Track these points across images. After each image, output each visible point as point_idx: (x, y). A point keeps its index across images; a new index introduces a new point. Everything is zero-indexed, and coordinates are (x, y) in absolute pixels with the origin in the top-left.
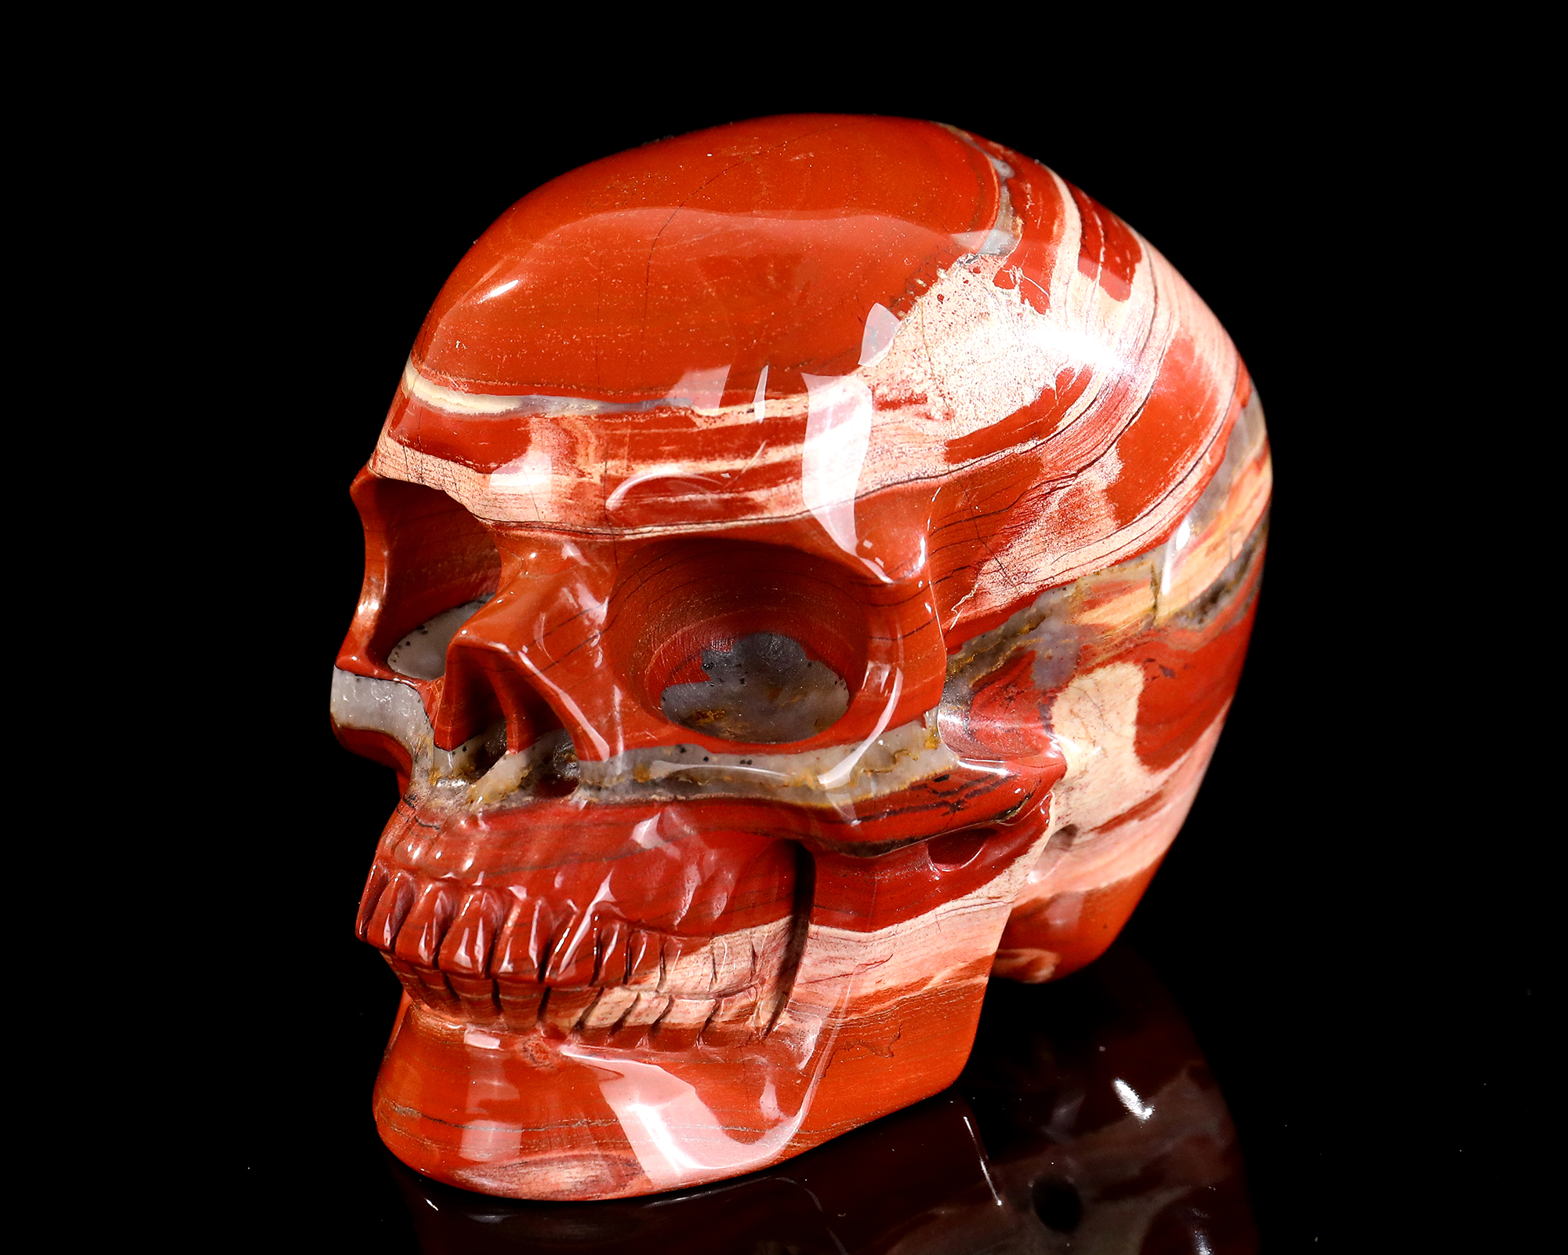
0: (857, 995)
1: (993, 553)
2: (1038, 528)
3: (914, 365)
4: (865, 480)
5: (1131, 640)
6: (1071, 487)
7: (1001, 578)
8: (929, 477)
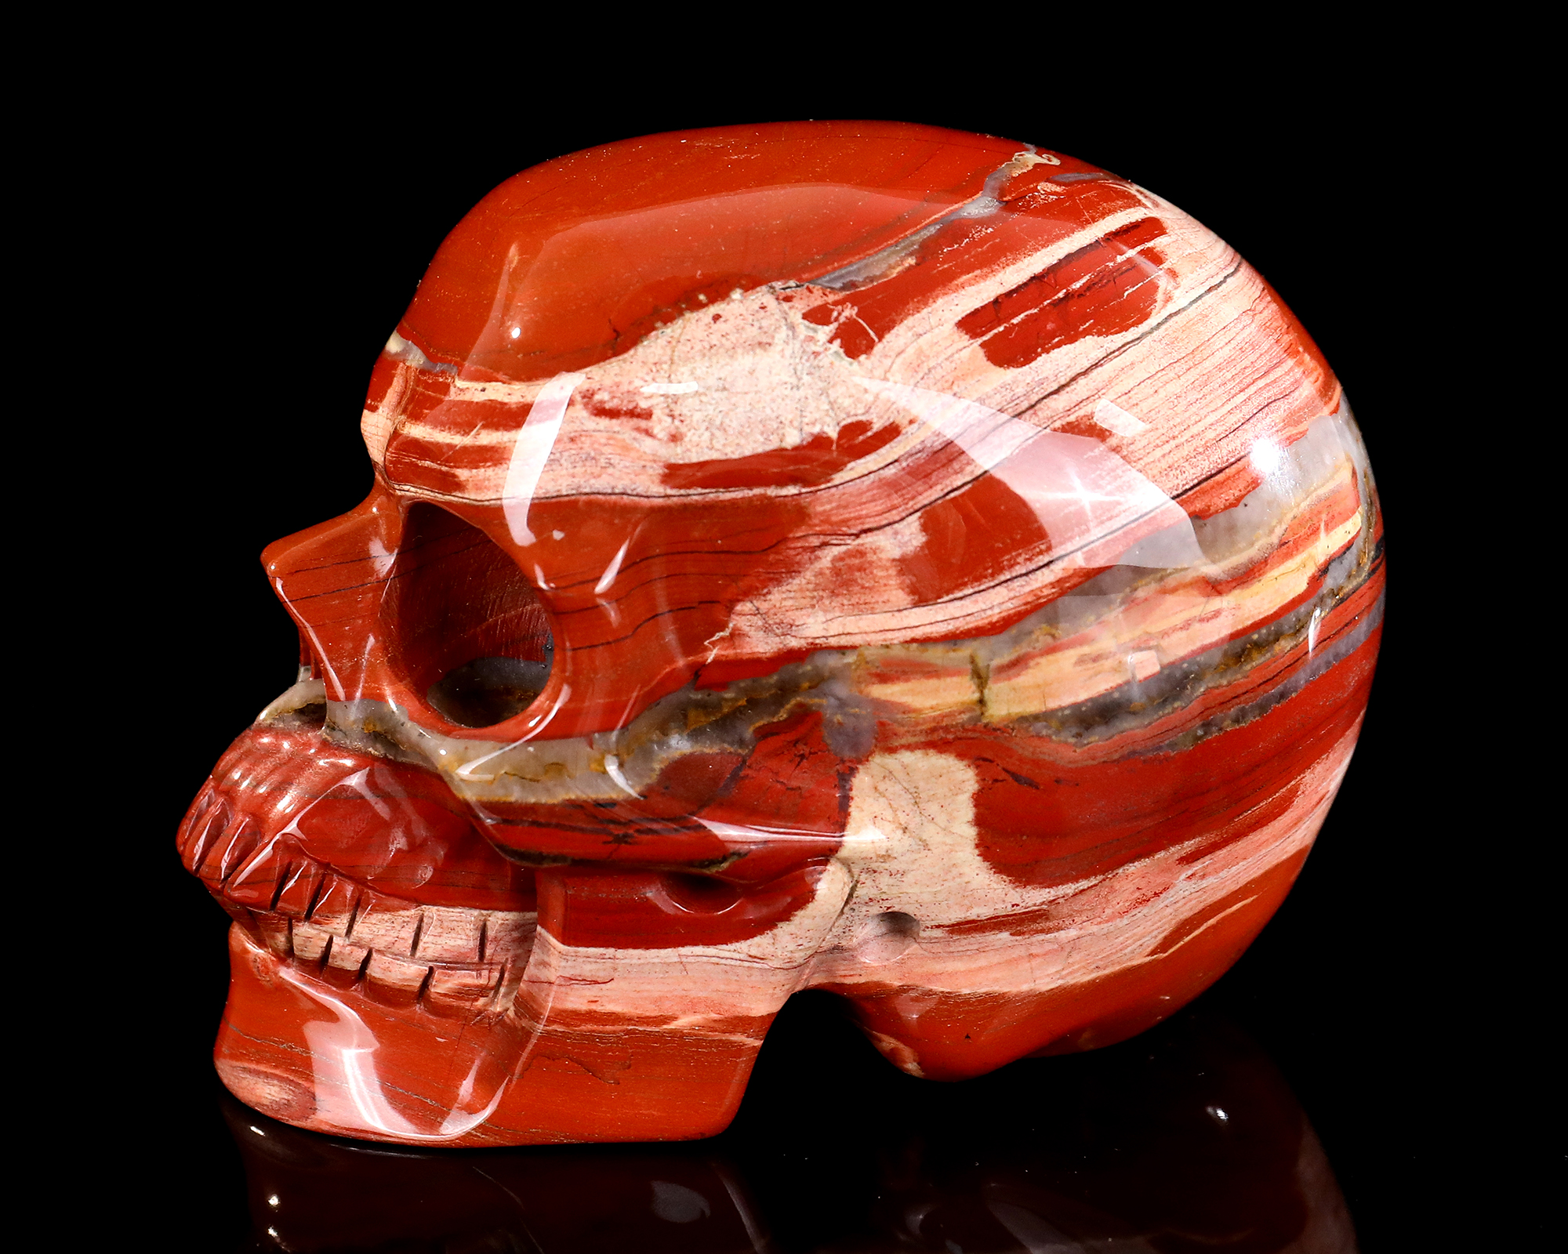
0: (560, 1006)
1: (749, 593)
2: (804, 581)
3: (648, 378)
4: (559, 482)
5: (946, 729)
6: (849, 547)
7: (760, 623)
8: (637, 495)
